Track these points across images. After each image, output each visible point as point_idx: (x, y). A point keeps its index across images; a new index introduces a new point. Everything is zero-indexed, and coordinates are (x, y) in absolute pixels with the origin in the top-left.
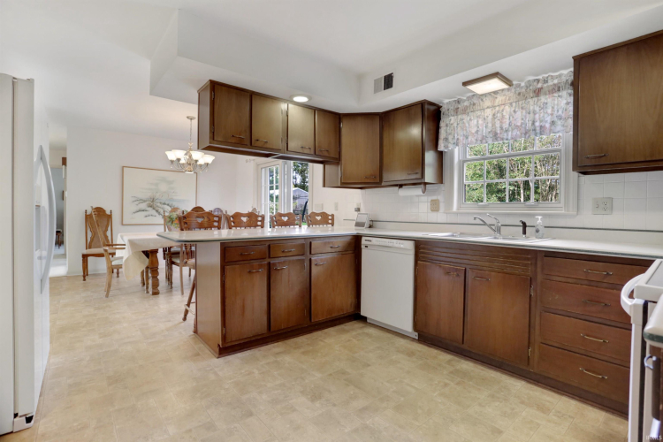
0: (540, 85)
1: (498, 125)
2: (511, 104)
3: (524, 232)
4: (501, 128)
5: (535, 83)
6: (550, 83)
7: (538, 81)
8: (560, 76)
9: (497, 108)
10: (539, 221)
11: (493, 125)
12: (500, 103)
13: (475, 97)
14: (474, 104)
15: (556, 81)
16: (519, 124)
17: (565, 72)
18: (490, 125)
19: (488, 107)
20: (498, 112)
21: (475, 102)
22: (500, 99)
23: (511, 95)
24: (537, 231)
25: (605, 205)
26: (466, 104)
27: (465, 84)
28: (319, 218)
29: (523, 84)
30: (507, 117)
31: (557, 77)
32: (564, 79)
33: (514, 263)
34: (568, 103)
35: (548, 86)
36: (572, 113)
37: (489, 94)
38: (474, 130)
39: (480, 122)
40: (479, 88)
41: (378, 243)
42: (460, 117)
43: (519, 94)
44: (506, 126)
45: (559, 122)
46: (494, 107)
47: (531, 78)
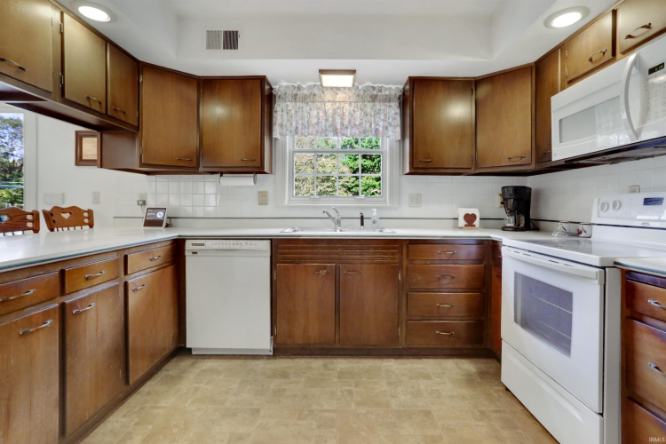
0: (375, 93)
1: (338, 121)
2: (350, 103)
3: (362, 224)
4: (342, 124)
5: (371, 90)
6: (383, 93)
7: (374, 88)
8: (390, 89)
9: (338, 104)
10: (375, 213)
11: (334, 120)
12: (341, 100)
13: (316, 88)
14: (314, 95)
15: (387, 93)
16: (357, 123)
17: (393, 87)
18: (330, 119)
19: (329, 101)
20: (338, 108)
21: (316, 92)
22: (340, 96)
23: (351, 94)
24: (374, 222)
25: (416, 200)
26: (305, 92)
27: (322, 72)
28: (66, 216)
29: (360, 87)
30: (347, 114)
31: (387, 89)
32: (393, 93)
33: (384, 254)
34: (396, 114)
35: (382, 95)
36: (399, 122)
37: (332, 88)
38: (314, 121)
39: (321, 114)
40: (328, 80)
41: (217, 247)
42: (298, 104)
43: (358, 96)
44: (346, 123)
45: (390, 128)
46: (334, 102)
47: (370, 84)
